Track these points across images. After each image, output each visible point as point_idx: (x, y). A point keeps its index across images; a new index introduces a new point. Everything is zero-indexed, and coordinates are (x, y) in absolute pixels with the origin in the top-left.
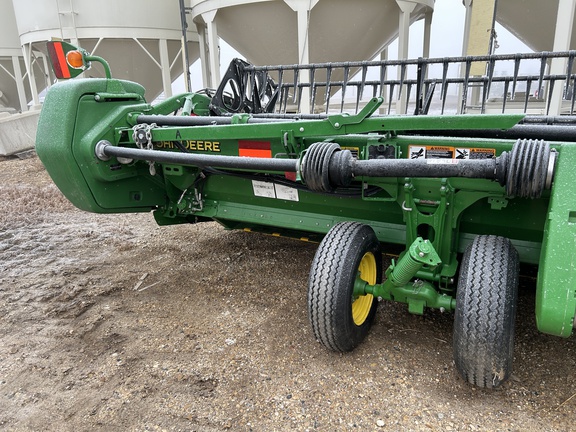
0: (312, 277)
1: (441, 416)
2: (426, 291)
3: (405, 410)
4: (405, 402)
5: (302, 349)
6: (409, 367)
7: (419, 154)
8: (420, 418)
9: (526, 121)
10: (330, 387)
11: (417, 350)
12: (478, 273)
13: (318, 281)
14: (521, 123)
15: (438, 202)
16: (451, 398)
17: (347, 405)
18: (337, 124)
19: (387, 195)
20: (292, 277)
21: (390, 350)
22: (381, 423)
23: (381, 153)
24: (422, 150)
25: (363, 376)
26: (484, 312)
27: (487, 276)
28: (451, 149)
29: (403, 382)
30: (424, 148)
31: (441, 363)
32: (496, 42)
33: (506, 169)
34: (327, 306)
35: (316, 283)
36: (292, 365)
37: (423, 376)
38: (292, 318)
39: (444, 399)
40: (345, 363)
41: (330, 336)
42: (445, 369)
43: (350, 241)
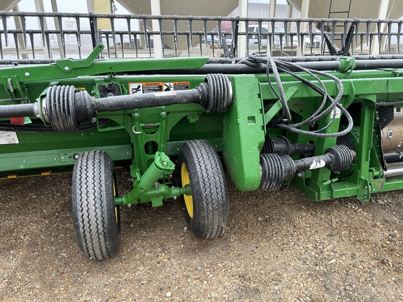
0: (79, 207)
1: (199, 268)
2: (163, 189)
3: (177, 276)
4: (174, 271)
5: (72, 271)
6: (161, 246)
7: (138, 89)
8: (189, 276)
9: (211, 62)
10: (117, 289)
11: (158, 231)
12: (203, 166)
13: (85, 209)
14: (208, 63)
15: (158, 124)
16: (196, 253)
17: (137, 295)
18: (67, 68)
19: (116, 124)
20: (19, 214)
21: (142, 240)
22: (169, 294)
23: (109, 91)
24: (139, 86)
25: (134, 268)
26: (214, 191)
27: (209, 167)
28: (161, 84)
29: (163, 257)
30: (141, 85)
31: (178, 233)
32: (114, 6)
33: (208, 95)
34: (100, 227)
35: (85, 211)
36: (72, 289)
37: (173, 247)
38: (45, 249)
39: (193, 256)
40: (116, 265)
41: (104, 250)
42: (182, 236)
43: (103, 167)
